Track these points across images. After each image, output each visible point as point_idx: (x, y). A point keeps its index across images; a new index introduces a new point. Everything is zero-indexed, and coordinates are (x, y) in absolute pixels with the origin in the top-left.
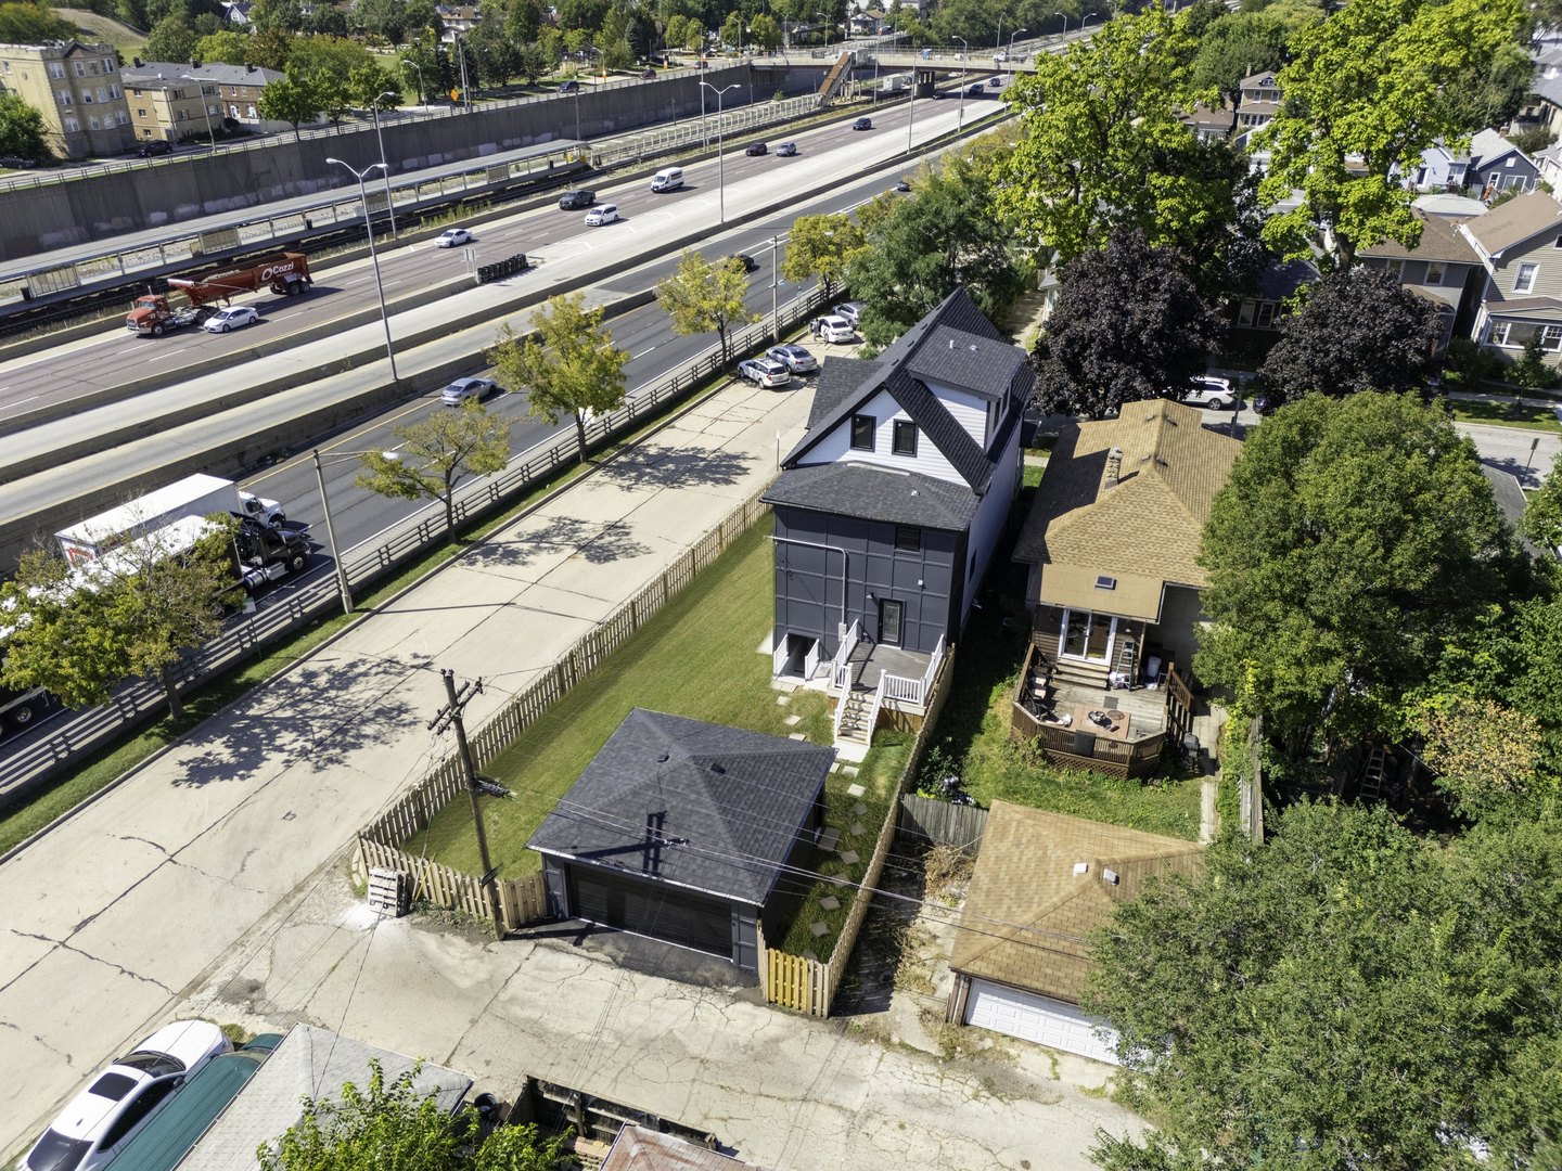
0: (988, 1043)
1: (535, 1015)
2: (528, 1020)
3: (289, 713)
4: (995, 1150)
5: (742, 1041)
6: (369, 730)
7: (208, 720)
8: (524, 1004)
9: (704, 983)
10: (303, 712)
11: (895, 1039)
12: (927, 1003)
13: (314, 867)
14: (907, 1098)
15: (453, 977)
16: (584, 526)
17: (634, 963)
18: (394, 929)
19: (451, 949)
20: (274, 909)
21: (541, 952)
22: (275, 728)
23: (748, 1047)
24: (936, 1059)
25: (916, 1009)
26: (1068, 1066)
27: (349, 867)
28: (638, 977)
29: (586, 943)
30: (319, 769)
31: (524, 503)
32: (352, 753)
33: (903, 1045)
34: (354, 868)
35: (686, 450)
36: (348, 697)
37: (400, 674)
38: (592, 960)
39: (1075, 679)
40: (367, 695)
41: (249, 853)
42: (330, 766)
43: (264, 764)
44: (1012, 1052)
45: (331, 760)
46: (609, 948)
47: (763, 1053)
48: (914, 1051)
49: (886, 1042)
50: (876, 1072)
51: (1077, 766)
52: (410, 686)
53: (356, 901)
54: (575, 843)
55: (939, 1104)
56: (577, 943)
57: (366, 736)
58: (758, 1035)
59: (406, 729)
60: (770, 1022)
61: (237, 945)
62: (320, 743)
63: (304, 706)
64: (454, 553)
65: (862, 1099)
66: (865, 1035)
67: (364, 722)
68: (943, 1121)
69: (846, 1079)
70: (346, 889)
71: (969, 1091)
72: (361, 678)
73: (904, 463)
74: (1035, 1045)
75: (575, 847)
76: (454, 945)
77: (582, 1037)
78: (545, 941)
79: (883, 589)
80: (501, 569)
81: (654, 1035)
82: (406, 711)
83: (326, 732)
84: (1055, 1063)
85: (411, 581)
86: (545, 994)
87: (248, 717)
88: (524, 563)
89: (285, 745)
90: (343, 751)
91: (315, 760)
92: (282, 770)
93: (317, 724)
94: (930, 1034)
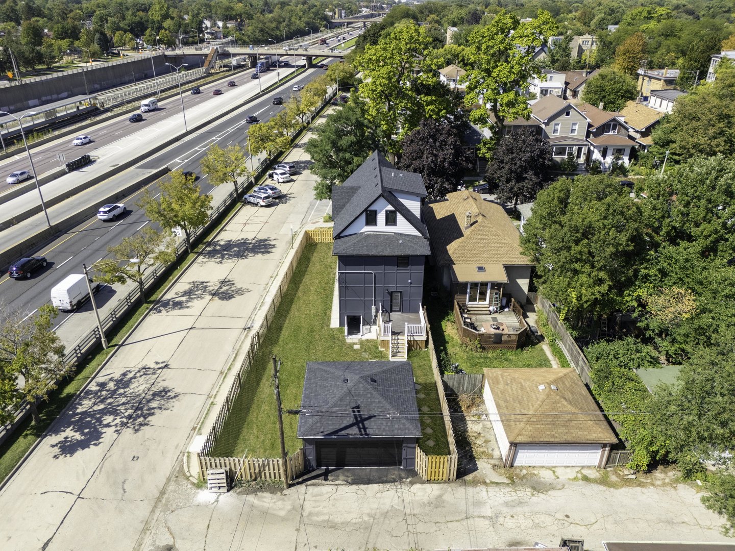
0: (524, 472)
1: (326, 518)
2: (324, 521)
3: (102, 406)
4: (553, 514)
5: (426, 502)
6: (154, 404)
7: (56, 420)
8: (317, 514)
9: (394, 481)
10: (110, 404)
11: (488, 481)
12: (493, 462)
13: (165, 480)
14: (507, 504)
15: (275, 512)
16: (208, 284)
17: (357, 481)
18: (228, 499)
19: (265, 500)
20: (155, 507)
21: (310, 489)
22: (98, 416)
23: (430, 503)
24: (508, 484)
25: (490, 466)
26: (559, 471)
27: (184, 475)
28: (362, 487)
29: (330, 478)
30: (137, 431)
31: (171, 278)
32: (150, 418)
33: (492, 483)
34: (188, 474)
35: (239, 240)
36: (131, 391)
37: (154, 373)
38: (336, 485)
39: (476, 312)
40: (142, 388)
41: (124, 482)
42: (142, 428)
43: (103, 435)
44: (536, 472)
45: (141, 425)
46: (342, 477)
47: (438, 503)
48: (498, 484)
49: (485, 483)
50: (489, 498)
51: (494, 348)
52: (164, 378)
53: (199, 490)
54: (322, 430)
55: (521, 503)
56: (326, 479)
57: (154, 408)
58: (431, 496)
59: (174, 400)
60: (433, 490)
61: (144, 531)
62: (130, 417)
63: (109, 401)
64: (147, 308)
65: (490, 511)
66: (475, 483)
67: (149, 401)
68: (526, 509)
69: (478, 503)
70: (190, 486)
71: (529, 494)
72: (133, 380)
73: (391, 229)
74: (543, 467)
75: (322, 432)
76: (265, 497)
77: (354, 521)
78: (309, 483)
79: (392, 287)
80: (176, 312)
81: (386, 510)
82: (169, 391)
83: (130, 411)
84: (554, 472)
85: (132, 326)
86: (325, 507)
87: (78, 414)
88: (188, 307)
89: (110, 423)
90: (145, 418)
91: (132, 426)
92: (116, 436)
93: (122, 408)
94: (501, 475)
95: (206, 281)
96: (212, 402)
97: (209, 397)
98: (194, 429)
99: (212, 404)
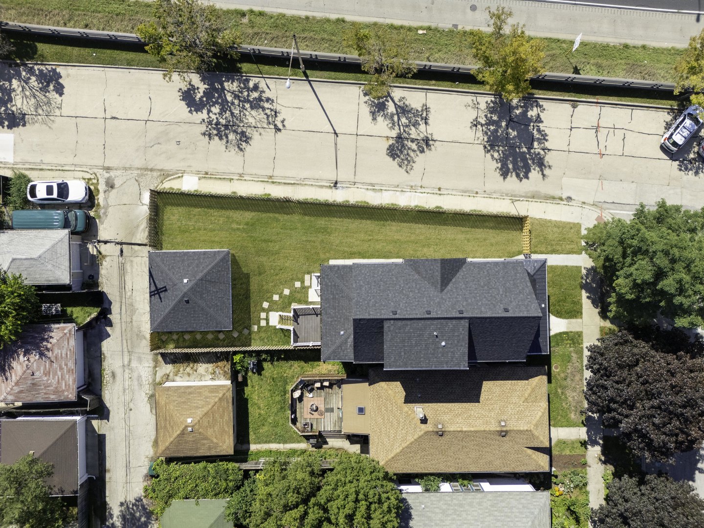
3: (230, 98)
4: (132, 402)
5: (142, 329)
6: (232, 136)
7: (214, 73)
10: (233, 103)
11: (157, 369)
12: (171, 374)
13: (160, 168)
14: (140, 377)
16: (422, 125)
19: (142, 233)
20: (141, 169)
22: (220, 101)
23: (140, 331)
24: (155, 381)
25: (168, 372)
27: (165, 179)
30: (204, 134)
32: (216, 138)
34: (164, 182)
35: (541, 131)
37: (269, 123)
40: (251, 120)
41: (159, 143)
42: (207, 137)
43: (199, 113)
45: (210, 136)
47: (140, 336)
48: (155, 375)
49: (156, 367)
50: (144, 367)
52: (263, 133)
55: (141, 385)
57: (227, 137)
59: (237, 149)
61: (125, 169)
62: (218, 124)
63: (236, 102)
65: (135, 366)
66: (156, 361)
67: (235, 131)
68: (136, 387)
69: (140, 360)
72: (261, 110)
80: (365, 111)
82: (247, 142)
83: (224, 121)
86: (137, 269)
87: (222, 85)
88: (375, 119)
89: (212, 112)
90: (216, 135)
91: (208, 129)
92: (199, 122)
93: (228, 114)
95: (429, 121)
96: (233, 179)
97: (241, 175)
98: (207, 173)
99: (231, 180)
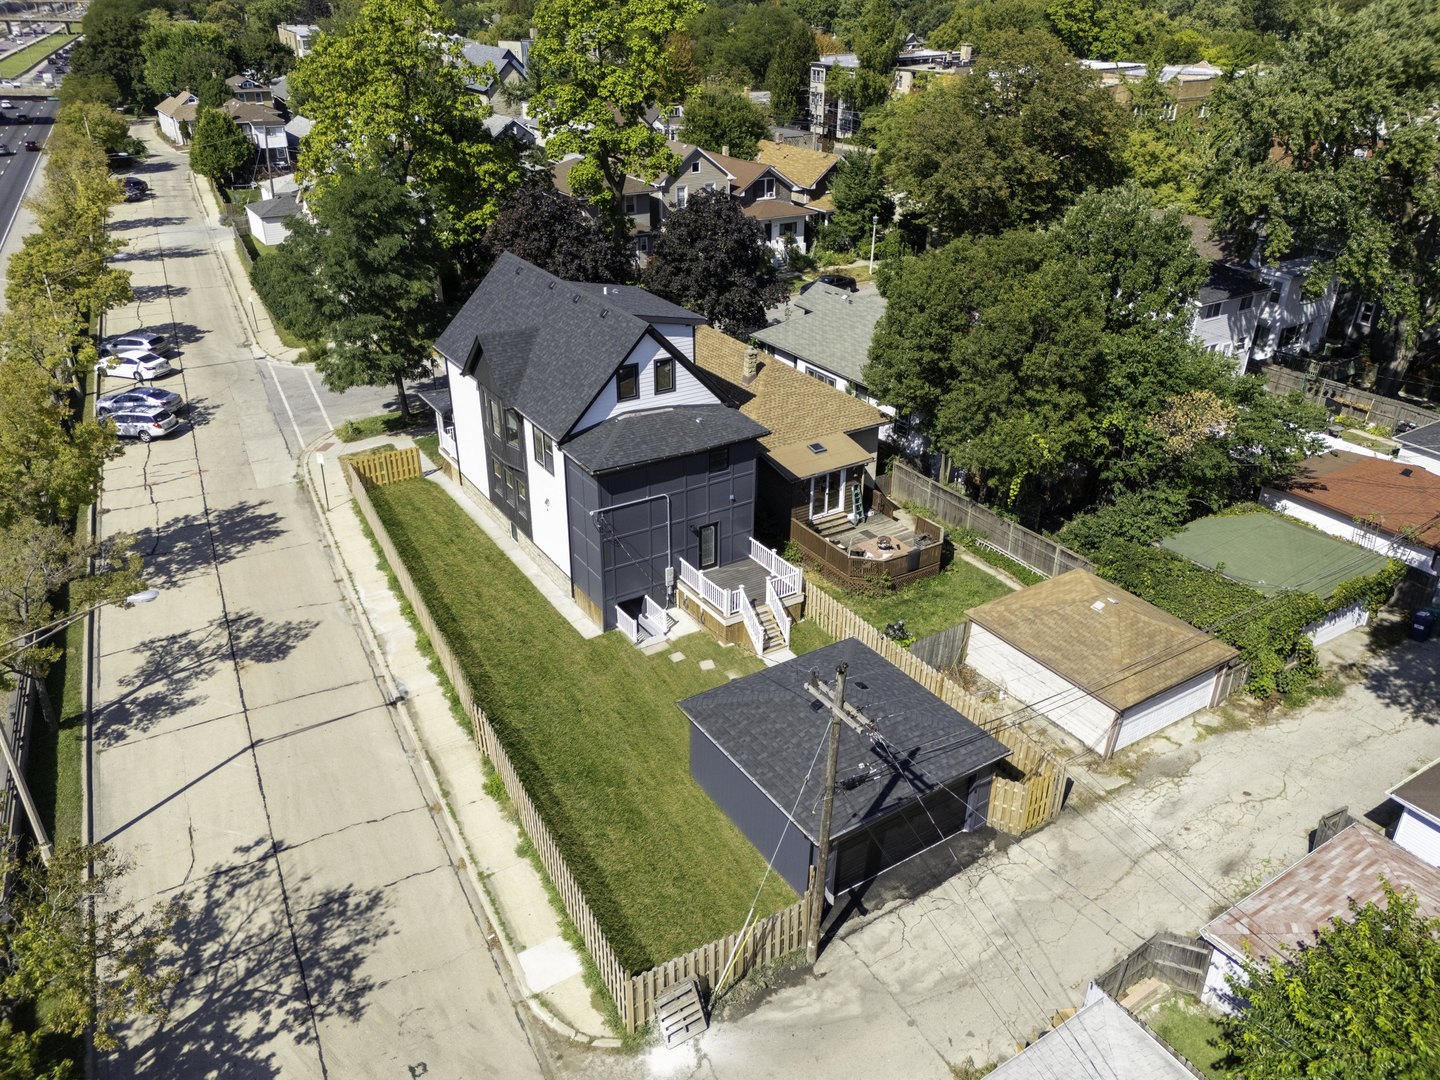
0: (1133, 756)
1: (935, 976)
2: (937, 984)
4: (1228, 799)
5: (1054, 868)
8: (915, 978)
9: (973, 860)
11: (1102, 793)
14: (1160, 815)
17: (918, 888)
21: (853, 940)
22: (208, 1028)
23: (1061, 867)
24: (1130, 785)
25: (1084, 769)
26: (1172, 733)
29: (867, 906)
30: (356, 1013)
32: (358, 974)
33: (1109, 792)
35: (168, 525)
36: (241, 936)
37: (261, 874)
38: (891, 912)
40: (263, 917)
42: (362, 1001)
43: (275, 1064)
44: (1146, 750)
45: (353, 996)
46: (888, 895)
48: (1118, 790)
49: (1100, 798)
50: (1127, 816)
51: (909, 582)
52: (300, 874)
53: (641, 1057)
56: (864, 912)
57: (346, 949)
62: (302, 993)
64: (79, 739)
65: (1151, 835)
66: (1089, 804)
67: (317, 938)
68: (1191, 809)
69: (1125, 833)
70: (610, 1060)
71: (1171, 785)
72: (217, 911)
73: (668, 400)
74: (1148, 738)
79: (703, 516)
81: (1014, 912)
82: (345, 896)
83: (288, 984)
84: (1168, 739)
89: (260, 1030)
90: (347, 979)
91: (334, 1009)
92: (313, 1049)
93: (259, 983)
94: (1108, 774)
95: (177, 632)
96: (480, 874)
97: (457, 867)
98: (494, 944)
99: (482, 877)
